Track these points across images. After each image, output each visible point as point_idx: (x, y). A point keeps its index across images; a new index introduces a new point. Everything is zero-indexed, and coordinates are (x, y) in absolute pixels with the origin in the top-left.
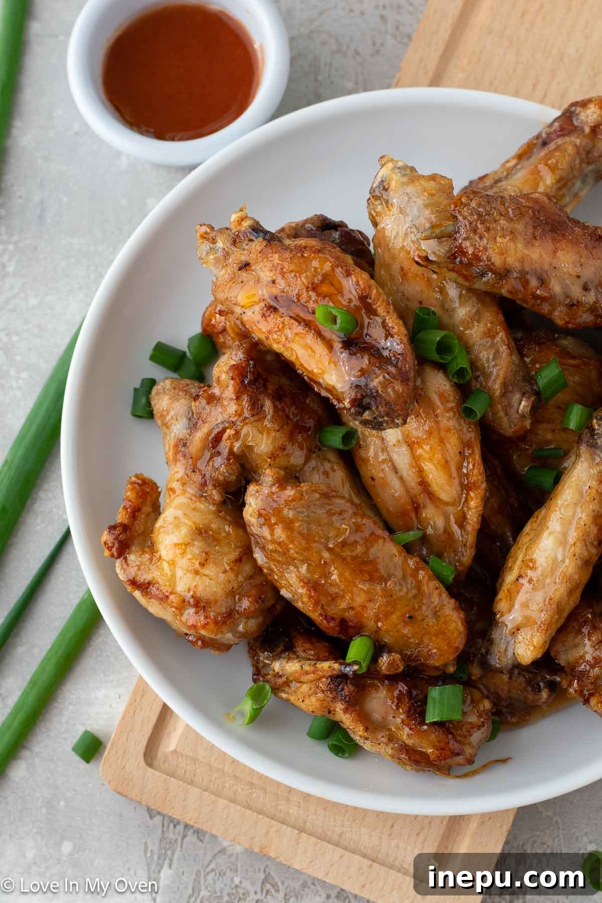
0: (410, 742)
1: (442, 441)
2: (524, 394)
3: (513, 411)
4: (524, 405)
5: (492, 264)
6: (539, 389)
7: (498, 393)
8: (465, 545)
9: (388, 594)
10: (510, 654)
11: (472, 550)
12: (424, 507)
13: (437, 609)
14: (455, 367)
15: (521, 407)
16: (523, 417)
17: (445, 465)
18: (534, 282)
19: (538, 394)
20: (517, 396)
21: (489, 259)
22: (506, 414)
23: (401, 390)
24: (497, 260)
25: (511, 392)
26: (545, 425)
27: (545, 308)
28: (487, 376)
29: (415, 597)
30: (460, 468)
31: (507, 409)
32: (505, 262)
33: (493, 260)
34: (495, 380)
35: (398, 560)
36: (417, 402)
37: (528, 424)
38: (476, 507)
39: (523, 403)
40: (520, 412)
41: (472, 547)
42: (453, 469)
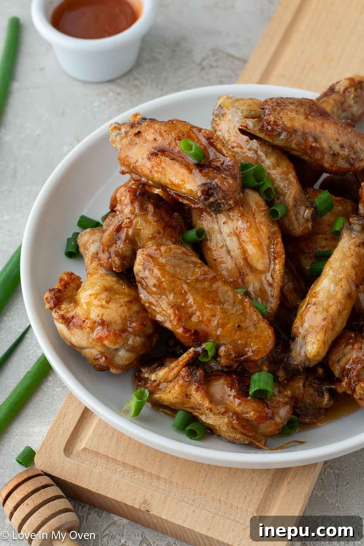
0: (239, 409)
1: (258, 230)
2: (307, 207)
3: (301, 217)
4: (307, 213)
5: (286, 126)
6: (316, 206)
7: (291, 203)
8: (273, 296)
9: (224, 311)
10: (303, 354)
11: (278, 299)
12: (247, 275)
13: (256, 322)
14: (264, 188)
15: (306, 214)
16: (307, 220)
17: (260, 245)
18: (311, 139)
19: (316, 208)
20: (303, 208)
21: (283, 123)
22: (297, 219)
23: (232, 182)
24: (288, 124)
25: (299, 205)
26: (321, 236)
27: (318, 156)
28: (284, 195)
29: (241, 314)
30: (269, 248)
31: (297, 214)
32: (293, 126)
33: (286, 123)
34: (289, 197)
35: (230, 293)
36: (242, 207)
37: (310, 225)
38: (279, 270)
39: (307, 211)
40: (305, 216)
41: (277, 298)
42: (265, 248)
